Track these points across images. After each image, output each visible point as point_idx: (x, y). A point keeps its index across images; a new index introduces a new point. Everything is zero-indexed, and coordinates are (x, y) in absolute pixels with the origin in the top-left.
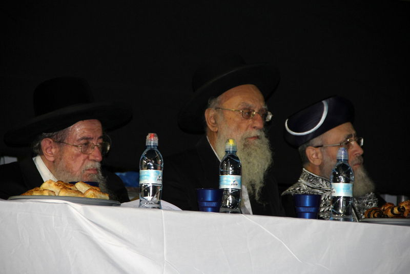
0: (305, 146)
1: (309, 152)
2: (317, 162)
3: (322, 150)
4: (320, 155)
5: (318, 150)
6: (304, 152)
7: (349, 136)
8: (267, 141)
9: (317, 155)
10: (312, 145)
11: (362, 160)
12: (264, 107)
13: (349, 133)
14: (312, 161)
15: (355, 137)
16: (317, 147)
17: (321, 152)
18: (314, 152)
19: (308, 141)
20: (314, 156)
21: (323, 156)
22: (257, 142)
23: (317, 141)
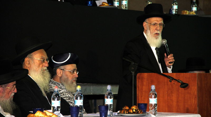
0: (57, 68)
1: (58, 71)
2: (60, 75)
3: (63, 71)
4: (61, 73)
5: (61, 71)
6: (56, 70)
7: (75, 69)
8: (48, 70)
9: (60, 73)
10: (60, 68)
11: (77, 79)
12: (48, 58)
13: (75, 68)
14: (57, 74)
15: (76, 70)
16: (61, 70)
17: (62, 72)
18: (60, 71)
19: (59, 66)
20: (59, 73)
21: (63, 73)
22: (46, 71)
23: (62, 67)
